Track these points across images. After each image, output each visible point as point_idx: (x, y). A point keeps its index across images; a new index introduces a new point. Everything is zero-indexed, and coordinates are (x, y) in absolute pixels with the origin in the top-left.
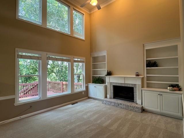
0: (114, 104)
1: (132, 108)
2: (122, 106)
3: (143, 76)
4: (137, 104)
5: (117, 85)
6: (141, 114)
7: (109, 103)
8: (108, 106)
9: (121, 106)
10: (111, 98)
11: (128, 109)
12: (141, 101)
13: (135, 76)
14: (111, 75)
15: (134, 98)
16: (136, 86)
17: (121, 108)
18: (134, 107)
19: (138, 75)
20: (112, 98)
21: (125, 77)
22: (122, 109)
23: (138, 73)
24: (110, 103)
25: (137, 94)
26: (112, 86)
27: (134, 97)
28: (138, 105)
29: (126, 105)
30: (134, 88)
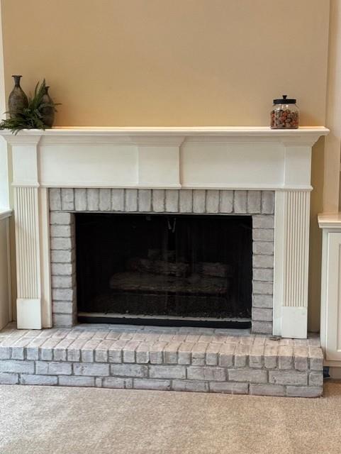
0: (103, 370)
1: (259, 376)
2: (177, 372)
3: (322, 129)
4: (278, 338)
5: (116, 205)
6: (327, 402)
7: (53, 368)
8: (58, 395)
9: (167, 372)
10: (51, 326)
11: (231, 387)
12: (302, 312)
13: (268, 129)
14: (48, 124)
15: (256, 300)
16: (272, 205)
17: (171, 389)
18: (270, 367)
19: (288, 120)
20: (68, 320)
21: (186, 138)
22: (179, 395)
23: (293, 102)
24: (66, 369)
25: (279, 263)
26: (67, 218)
27: (256, 287)
28: (282, 342)
29: (212, 361)
30: (256, 223)
